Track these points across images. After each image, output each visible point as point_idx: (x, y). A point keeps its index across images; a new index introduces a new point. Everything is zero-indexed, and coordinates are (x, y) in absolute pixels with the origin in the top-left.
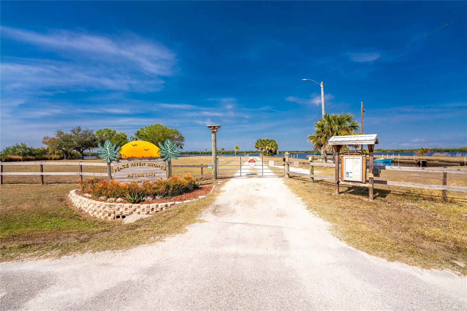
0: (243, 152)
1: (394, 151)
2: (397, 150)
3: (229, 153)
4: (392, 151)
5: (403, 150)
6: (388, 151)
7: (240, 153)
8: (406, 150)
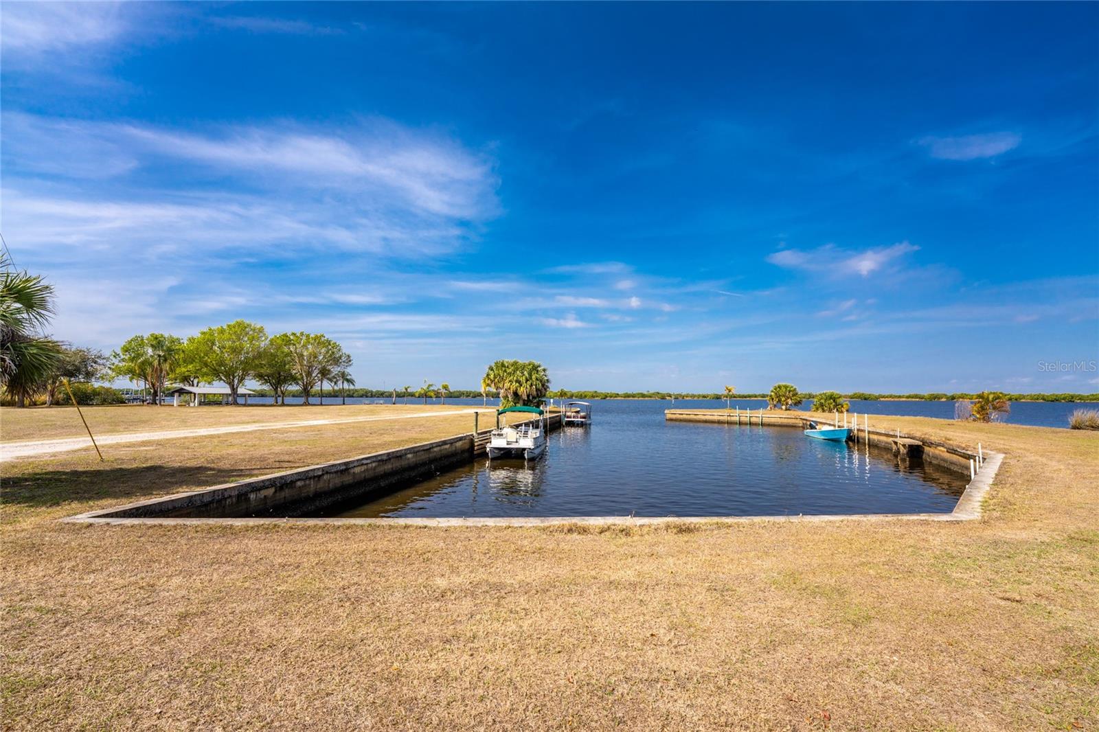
0: (618, 394)
1: (1044, 399)
2: (1053, 395)
3: (586, 396)
4: (1038, 399)
5: (1072, 397)
6: (1024, 397)
7: (611, 397)
8: (1083, 396)
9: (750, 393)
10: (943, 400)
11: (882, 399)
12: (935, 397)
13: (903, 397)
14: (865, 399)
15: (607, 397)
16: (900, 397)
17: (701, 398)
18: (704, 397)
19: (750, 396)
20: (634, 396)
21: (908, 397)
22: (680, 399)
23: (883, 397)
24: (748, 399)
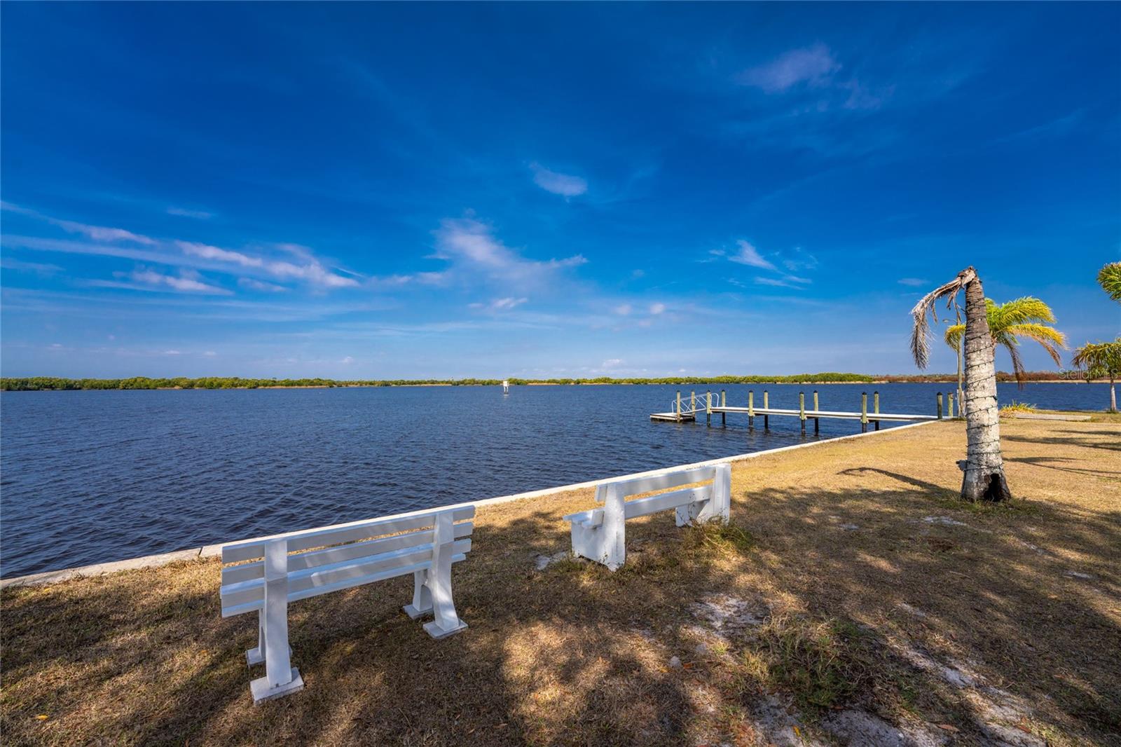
9: (420, 380)
10: (572, 384)
11: (531, 384)
12: (567, 382)
13: (544, 382)
14: (518, 384)
15: (258, 385)
16: (542, 382)
17: (368, 385)
18: (371, 384)
19: (420, 383)
20: (299, 383)
21: (549, 382)
22: (344, 386)
23: (531, 382)
24: (418, 385)
